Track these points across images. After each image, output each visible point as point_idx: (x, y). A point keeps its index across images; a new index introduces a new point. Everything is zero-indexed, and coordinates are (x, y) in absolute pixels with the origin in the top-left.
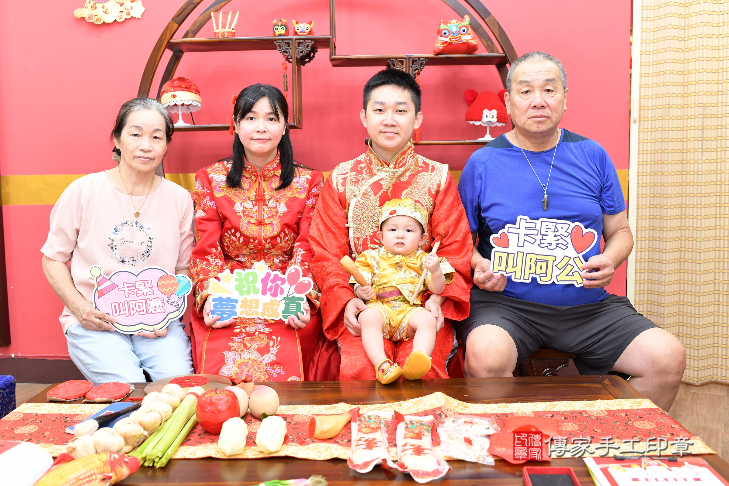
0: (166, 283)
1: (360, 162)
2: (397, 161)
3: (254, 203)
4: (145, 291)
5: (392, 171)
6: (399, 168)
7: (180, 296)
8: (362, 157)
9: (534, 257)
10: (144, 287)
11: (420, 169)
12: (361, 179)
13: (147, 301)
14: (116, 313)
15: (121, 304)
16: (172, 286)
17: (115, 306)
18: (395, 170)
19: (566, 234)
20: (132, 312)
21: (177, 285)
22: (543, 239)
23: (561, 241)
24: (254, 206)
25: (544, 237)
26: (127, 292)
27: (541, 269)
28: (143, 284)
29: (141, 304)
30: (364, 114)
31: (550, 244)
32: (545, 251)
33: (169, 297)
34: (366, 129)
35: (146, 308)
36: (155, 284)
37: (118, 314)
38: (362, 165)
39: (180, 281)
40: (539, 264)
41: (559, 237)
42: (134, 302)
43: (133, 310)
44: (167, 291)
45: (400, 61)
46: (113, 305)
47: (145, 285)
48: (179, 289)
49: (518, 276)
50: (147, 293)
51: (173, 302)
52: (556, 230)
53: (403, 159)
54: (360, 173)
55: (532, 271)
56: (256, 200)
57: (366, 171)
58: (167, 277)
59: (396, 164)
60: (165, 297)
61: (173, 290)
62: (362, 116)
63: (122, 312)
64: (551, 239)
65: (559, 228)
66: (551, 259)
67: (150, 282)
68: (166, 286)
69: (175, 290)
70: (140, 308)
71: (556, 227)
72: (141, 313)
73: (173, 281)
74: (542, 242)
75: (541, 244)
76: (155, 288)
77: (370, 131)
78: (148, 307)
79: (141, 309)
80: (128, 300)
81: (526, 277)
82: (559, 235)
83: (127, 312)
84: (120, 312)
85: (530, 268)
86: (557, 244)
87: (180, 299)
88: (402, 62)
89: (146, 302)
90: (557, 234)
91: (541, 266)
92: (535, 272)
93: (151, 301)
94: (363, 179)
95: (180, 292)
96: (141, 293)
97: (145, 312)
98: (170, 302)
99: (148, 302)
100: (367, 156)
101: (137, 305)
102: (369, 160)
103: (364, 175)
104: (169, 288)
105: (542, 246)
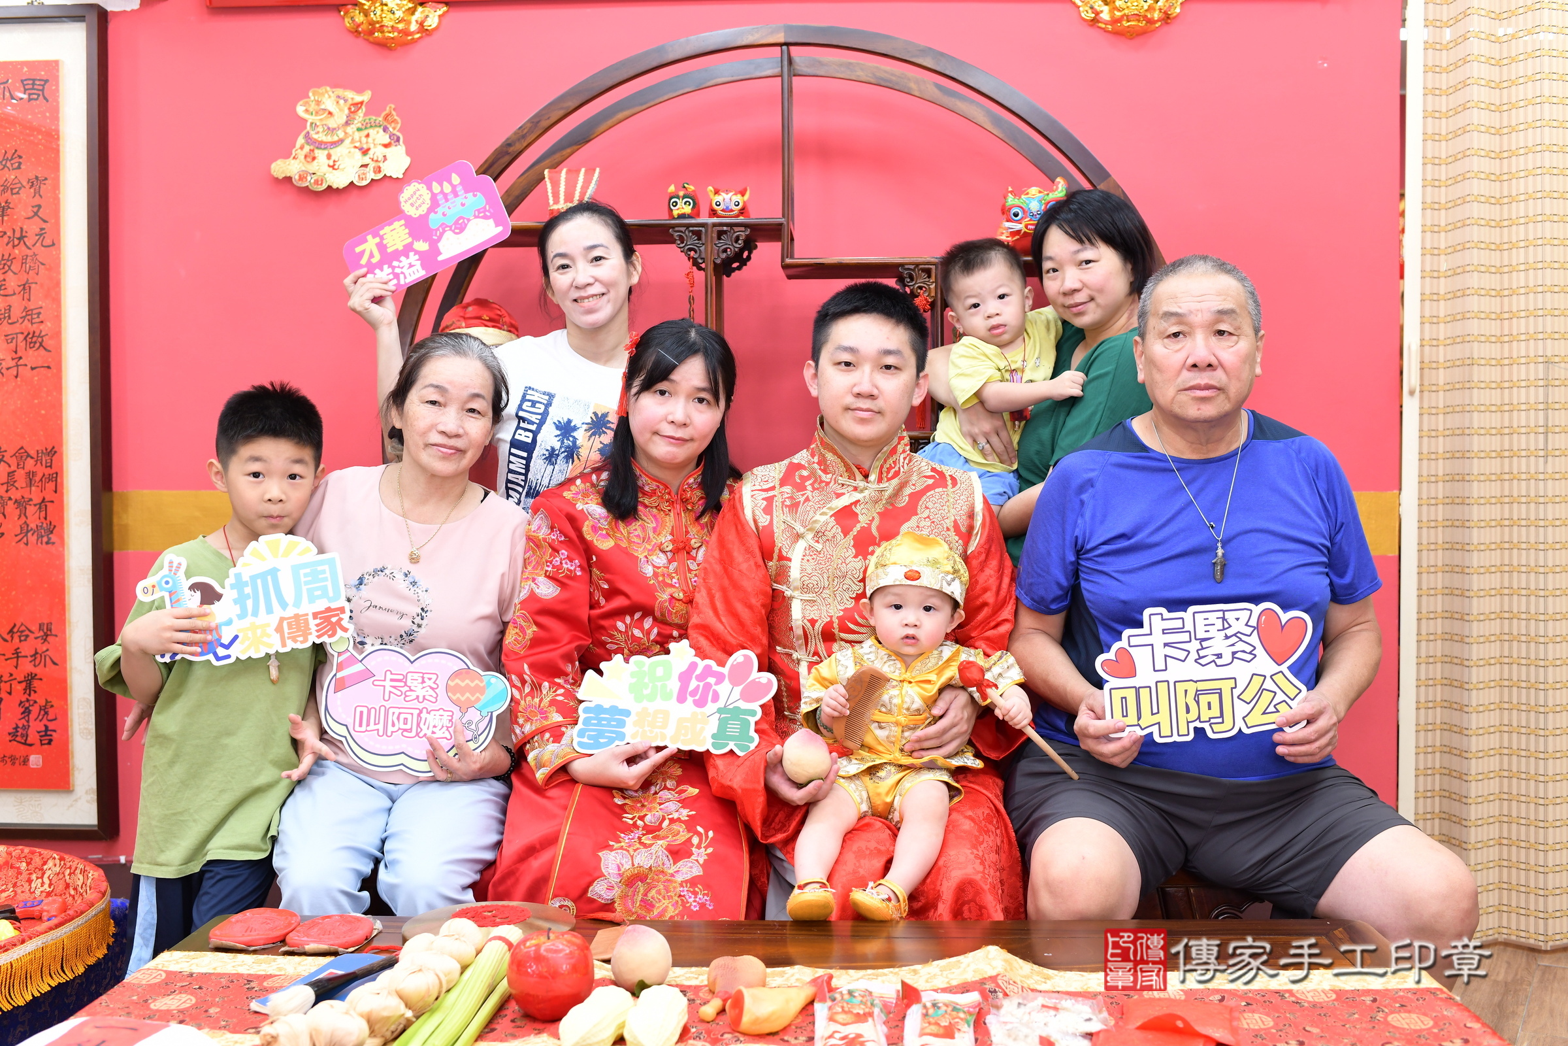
0: (463, 684)
1: (800, 467)
2: (882, 467)
3: (670, 555)
4: (421, 693)
5: (875, 486)
6: (889, 480)
7: (484, 713)
8: (802, 457)
9: (1192, 688)
10: (421, 686)
11: (930, 481)
12: (802, 499)
13: (421, 712)
14: (361, 725)
15: (373, 711)
16: (473, 691)
17: (362, 713)
18: (882, 485)
19: (1248, 630)
20: (390, 729)
21: (482, 690)
22: (1203, 648)
23: (1240, 646)
24: (670, 562)
25: (1205, 644)
26: (388, 689)
27: (1210, 708)
28: (420, 680)
29: (409, 717)
30: (812, 371)
31: (1219, 656)
32: (1212, 671)
33: (464, 711)
34: (816, 400)
35: (418, 725)
36: (442, 683)
37: (363, 728)
38: (805, 473)
39: (489, 683)
40: (1204, 699)
41: (1234, 639)
42: (397, 711)
43: (393, 725)
44: (463, 699)
45: (924, 270)
46: (359, 709)
47: (423, 682)
48: (484, 699)
49: (1166, 731)
50: (424, 698)
51: (470, 722)
52: (1226, 625)
53: (894, 462)
54: (801, 487)
55: (1193, 715)
56: (675, 551)
57: (812, 485)
58: (467, 673)
59: (881, 473)
60: (456, 709)
61: (473, 699)
62: (808, 373)
63: (372, 727)
64: (1218, 644)
65: (1232, 621)
66: (1226, 686)
67: (434, 677)
68: (463, 691)
69: (478, 700)
70: (405, 723)
71: (1224, 619)
72: (405, 734)
73: (477, 682)
74: (1202, 653)
75: (1201, 658)
76: (441, 691)
77: (824, 405)
78: (422, 725)
79: (408, 727)
80: (387, 705)
81: (1183, 731)
82: (1235, 635)
83: (380, 727)
84: (368, 725)
85: (1188, 711)
86: (1234, 653)
87: (483, 718)
88: (928, 272)
89: (419, 715)
90: (1229, 632)
91: (1209, 703)
92: (1199, 718)
93: (428, 713)
94: (807, 499)
95: (485, 705)
96: (413, 695)
97: (414, 733)
98: (464, 721)
99: (424, 715)
100: (813, 455)
101: (402, 717)
102: (819, 463)
103: (809, 493)
104: (468, 695)
105: (1202, 661)
